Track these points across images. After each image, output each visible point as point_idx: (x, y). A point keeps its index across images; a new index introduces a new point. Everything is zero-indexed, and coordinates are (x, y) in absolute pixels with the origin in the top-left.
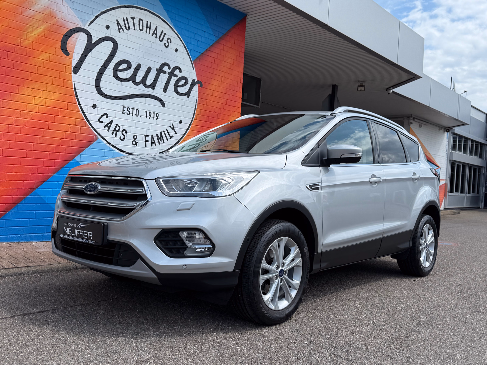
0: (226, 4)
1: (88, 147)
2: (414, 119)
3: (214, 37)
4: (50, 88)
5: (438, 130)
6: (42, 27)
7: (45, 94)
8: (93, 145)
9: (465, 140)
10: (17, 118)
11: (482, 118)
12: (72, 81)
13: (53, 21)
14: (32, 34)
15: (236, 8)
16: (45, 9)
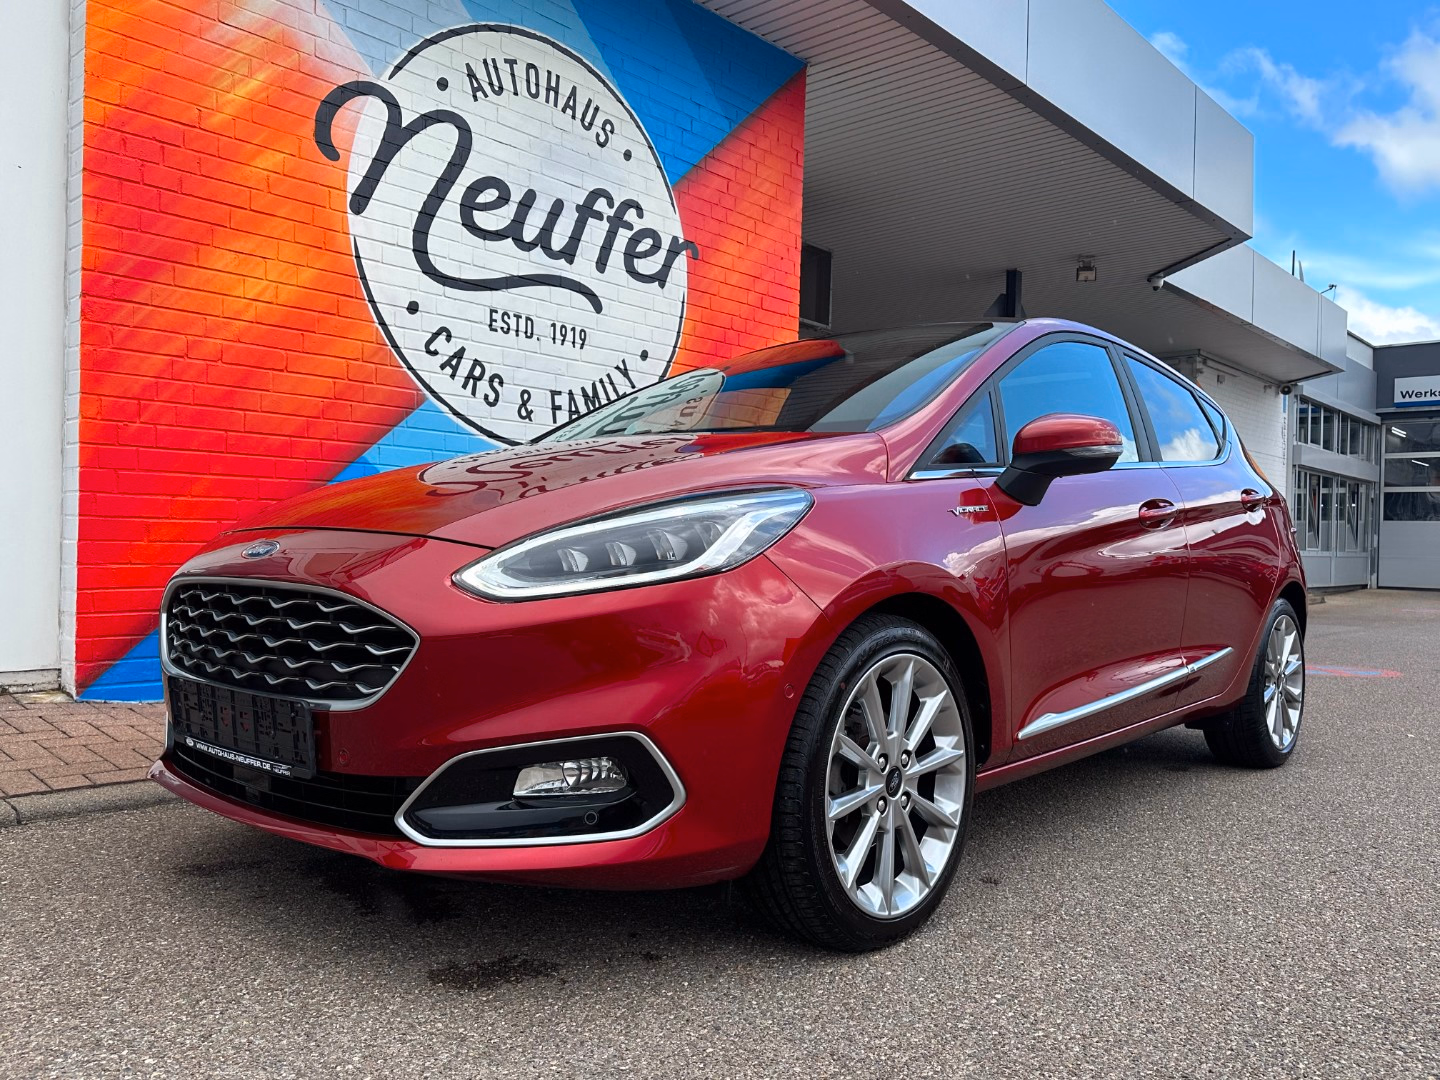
0: (754, 32)
1: (400, 424)
2: (1204, 363)
3: (726, 120)
4: (289, 251)
5: (1263, 390)
6: (261, 76)
7: (274, 271)
8: (411, 419)
9: (1328, 414)
10: (197, 338)
11: (1366, 360)
12: (349, 234)
13: (289, 60)
14: (230, 96)
15: (780, 45)
16: (267, 26)
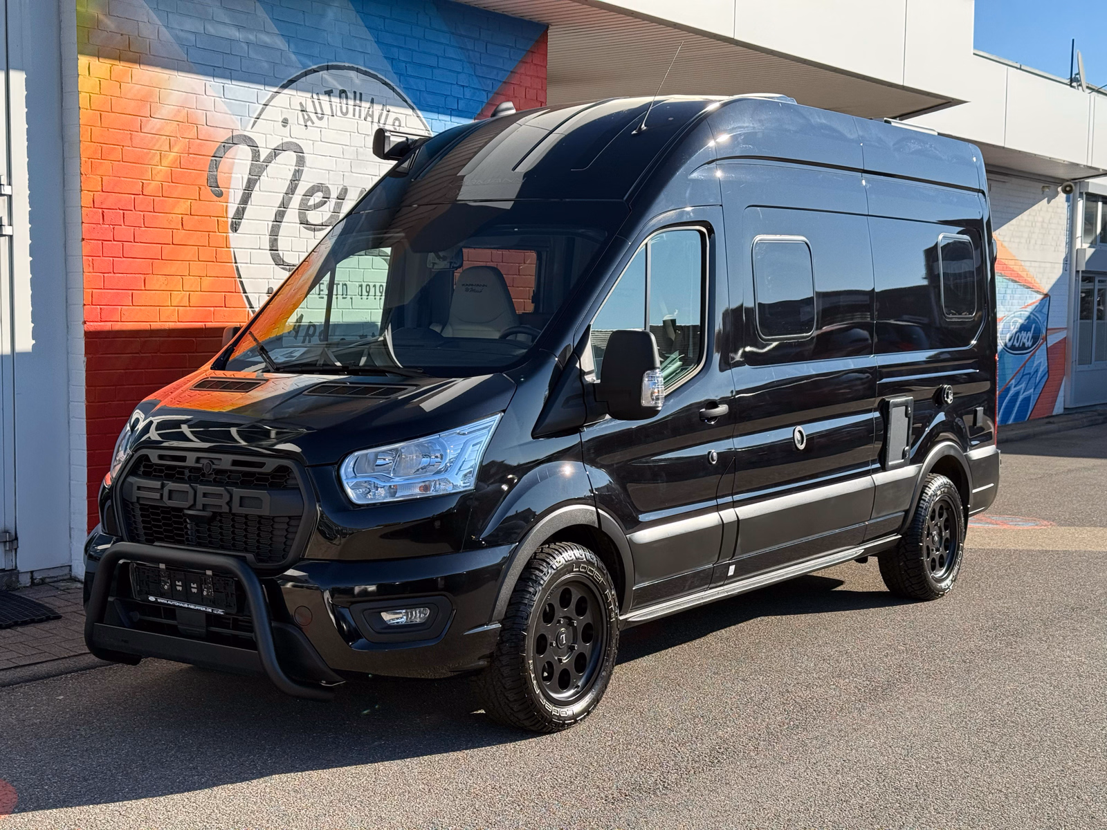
3: (484, 93)
4: (196, 268)
5: (1041, 190)
6: (176, 149)
7: (187, 283)
10: (146, 339)
12: (229, 248)
13: (192, 132)
14: (159, 168)
16: (179, 111)
